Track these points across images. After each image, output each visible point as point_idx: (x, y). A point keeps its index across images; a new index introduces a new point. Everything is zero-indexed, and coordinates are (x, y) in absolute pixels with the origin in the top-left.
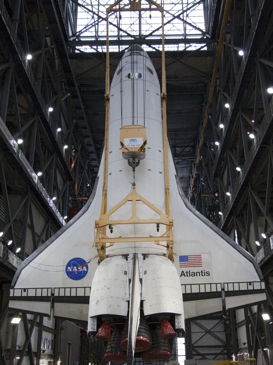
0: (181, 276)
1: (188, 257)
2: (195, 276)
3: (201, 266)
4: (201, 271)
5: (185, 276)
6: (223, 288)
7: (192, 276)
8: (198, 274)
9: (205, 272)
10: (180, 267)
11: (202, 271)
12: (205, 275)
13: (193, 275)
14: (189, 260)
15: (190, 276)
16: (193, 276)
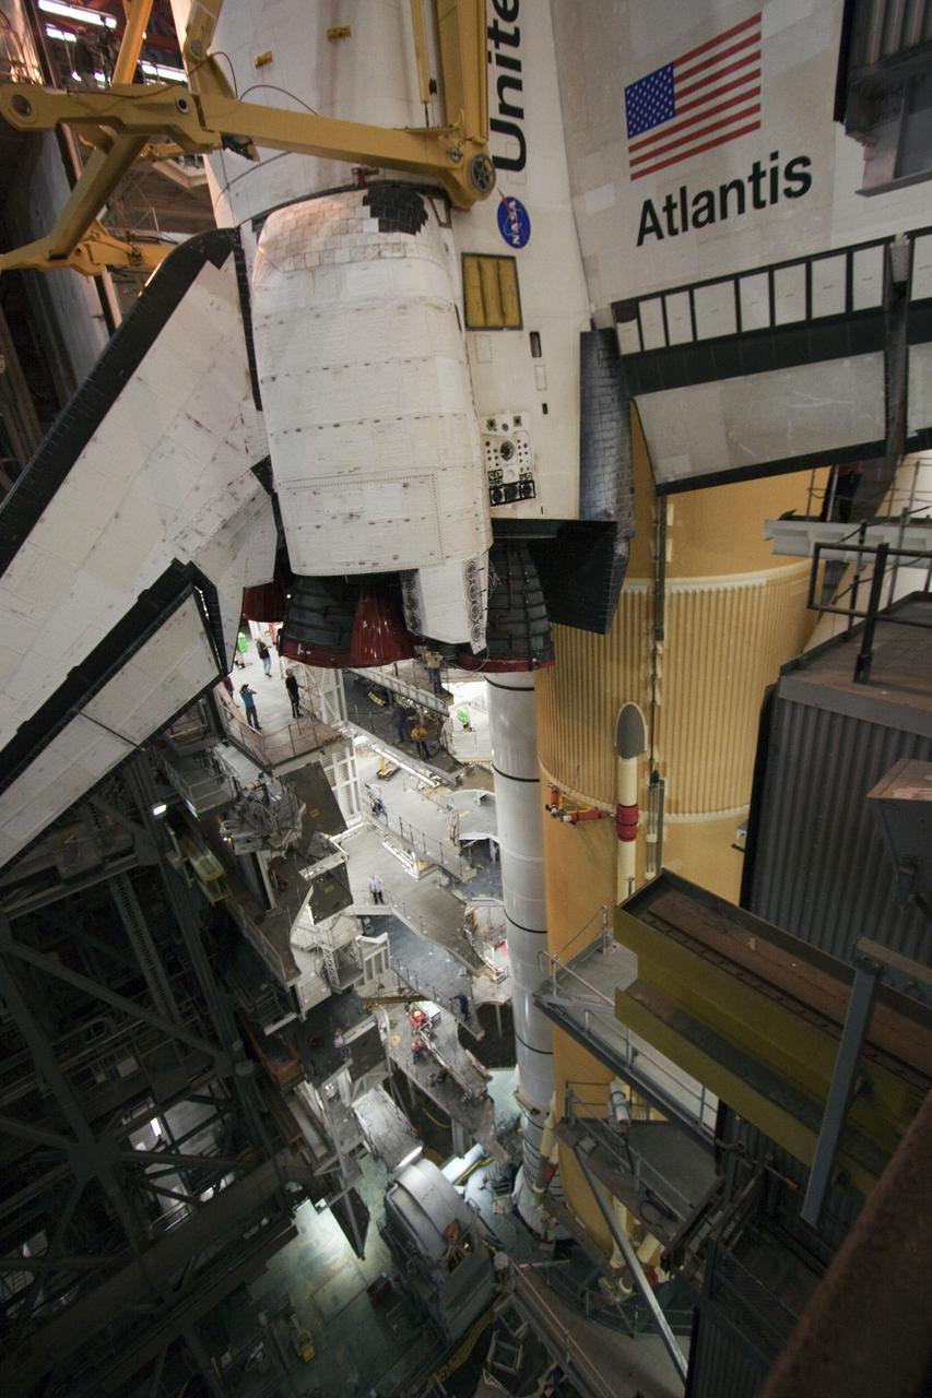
0: (640, 243)
1: (678, 71)
2: (711, 219)
3: (756, 126)
4: (750, 172)
5: (660, 236)
6: (899, 276)
7: (698, 224)
8: (733, 195)
9: (774, 171)
10: (634, 177)
11: (756, 166)
12: (774, 199)
13: (703, 216)
14: (678, 104)
15: (685, 228)
16: (703, 224)
